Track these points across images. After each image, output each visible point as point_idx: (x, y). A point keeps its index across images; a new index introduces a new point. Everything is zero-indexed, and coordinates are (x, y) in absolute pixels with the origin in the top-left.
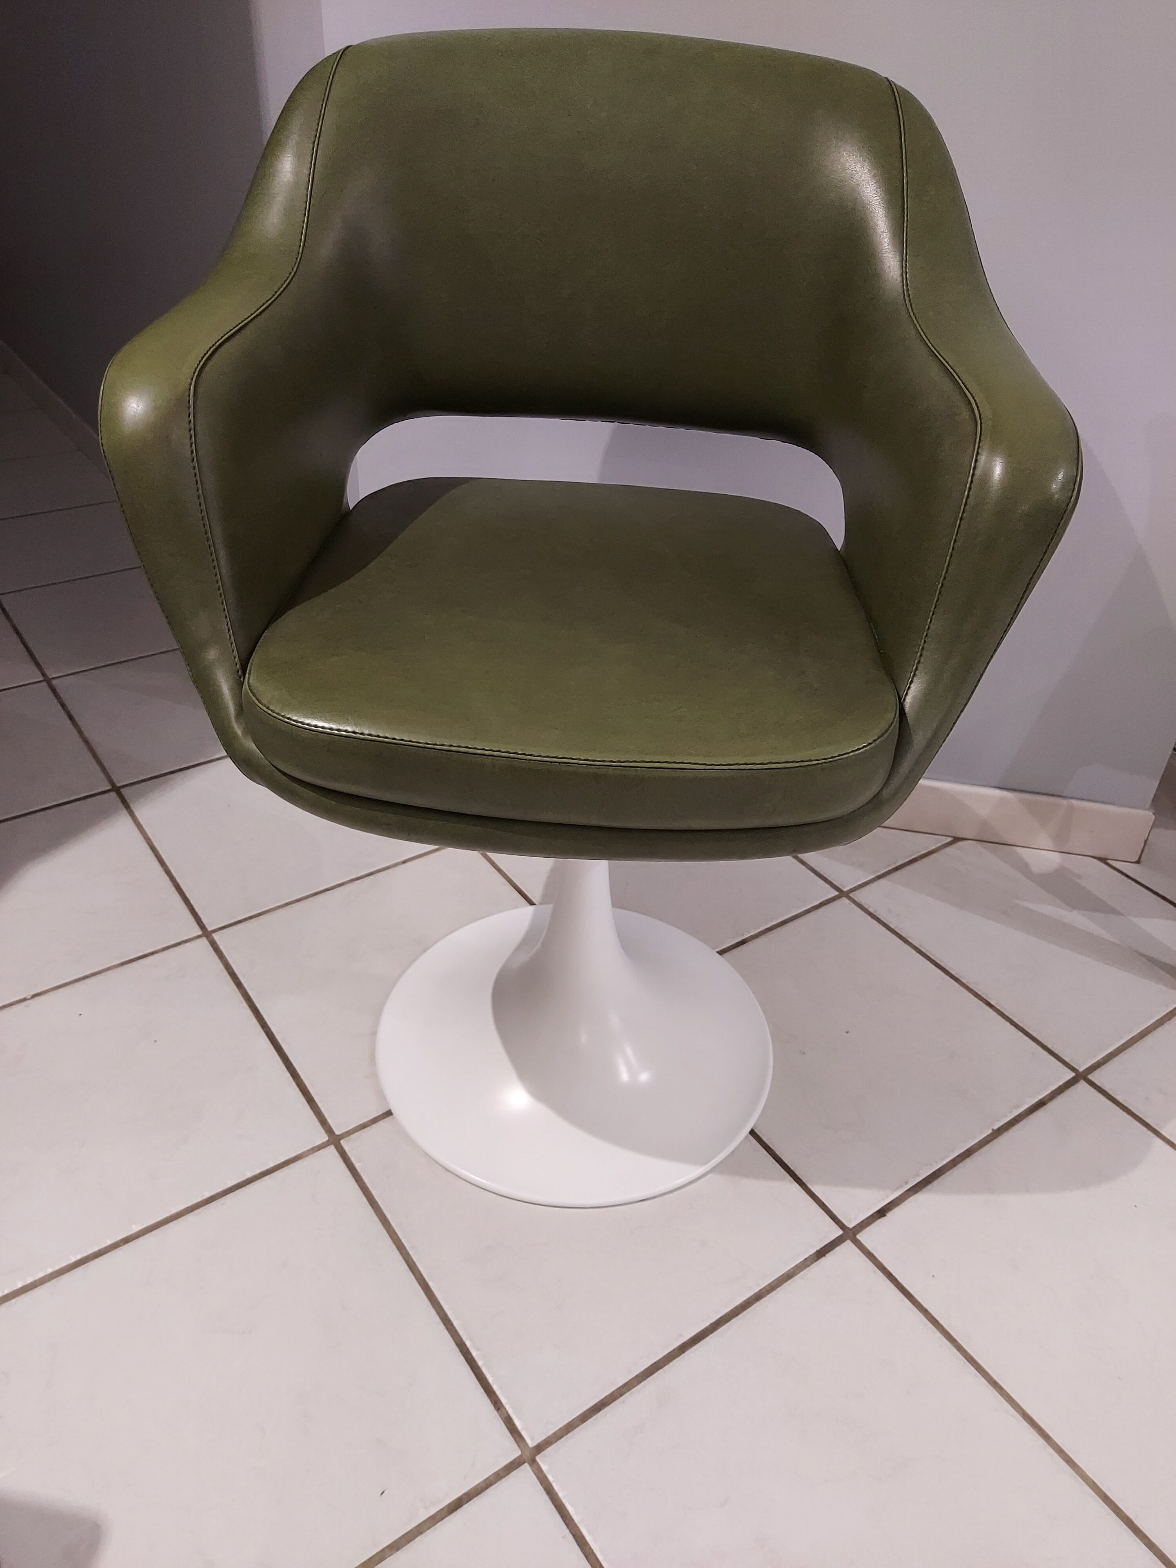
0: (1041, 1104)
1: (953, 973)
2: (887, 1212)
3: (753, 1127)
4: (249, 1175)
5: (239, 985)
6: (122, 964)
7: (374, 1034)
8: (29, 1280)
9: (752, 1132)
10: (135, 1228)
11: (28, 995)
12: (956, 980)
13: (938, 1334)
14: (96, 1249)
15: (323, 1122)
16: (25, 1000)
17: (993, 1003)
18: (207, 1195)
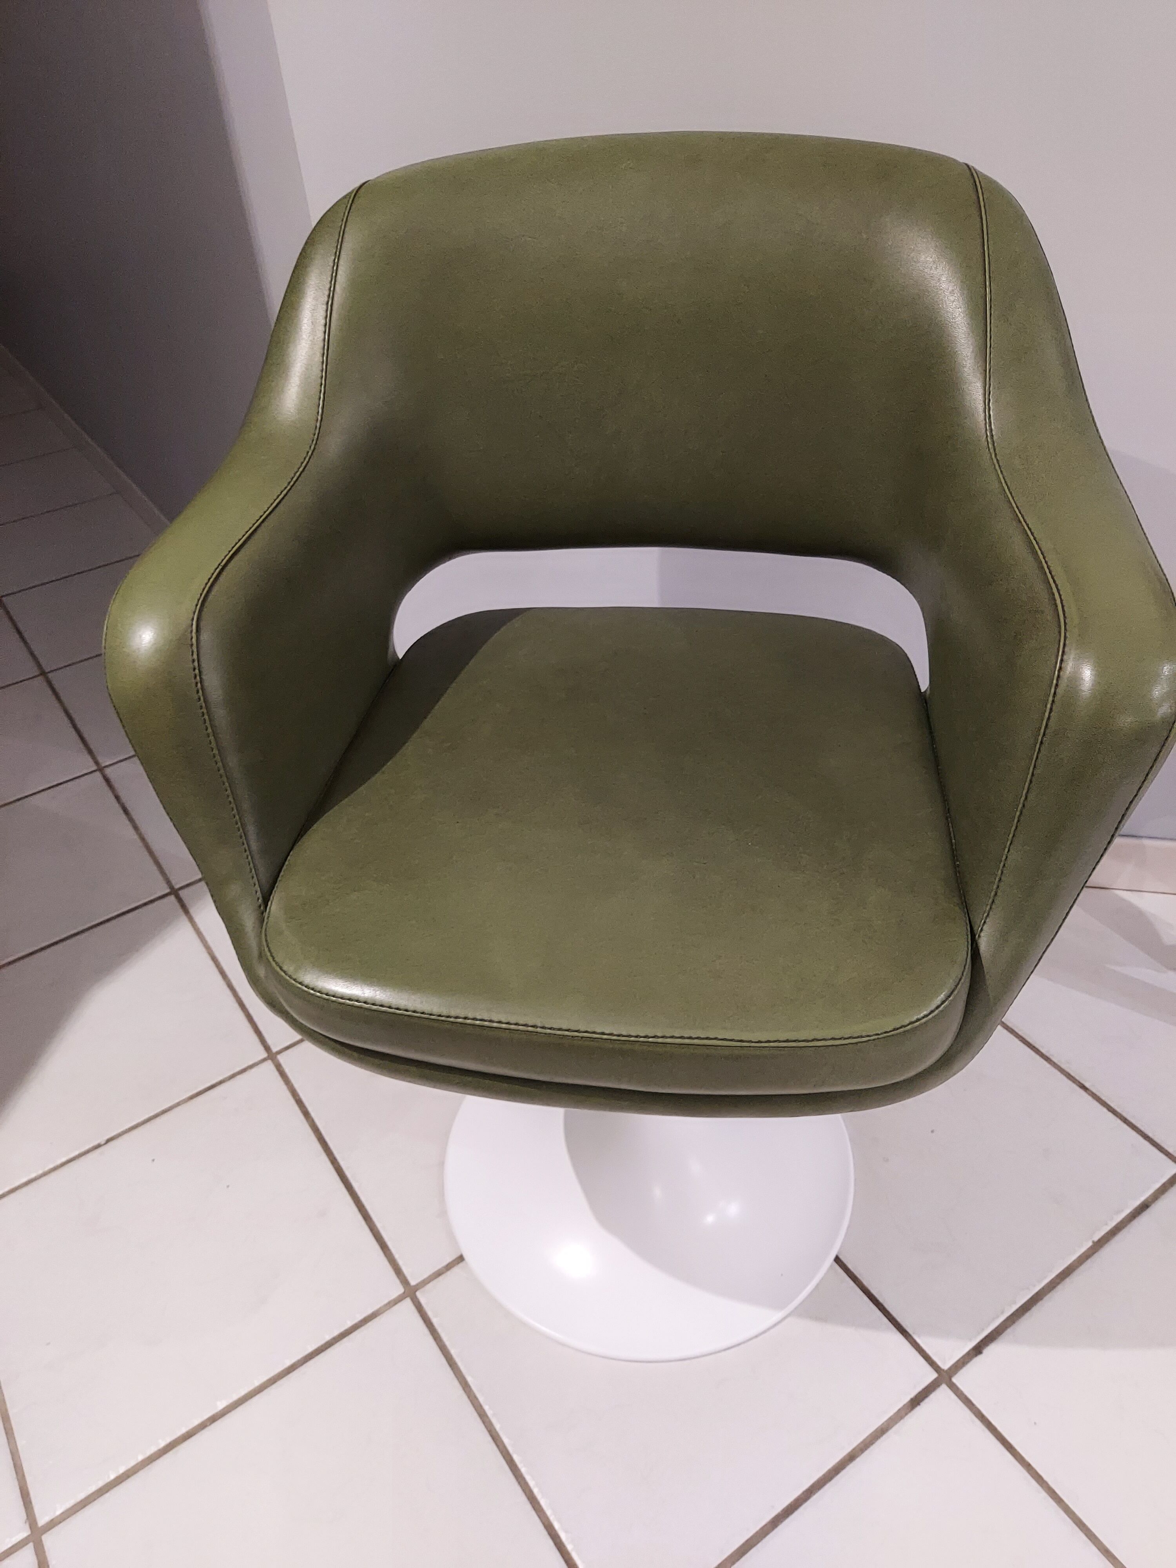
0: (1144, 1207)
1: (1043, 1051)
2: (983, 1349)
3: (838, 1253)
4: (328, 1338)
5: (306, 1114)
6: (192, 1098)
7: (442, 1164)
8: (122, 1470)
9: (837, 1260)
10: (221, 1405)
11: (102, 1140)
12: (1047, 1059)
13: (1043, 1494)
14: (184, 1430)
15: (398, 1271)
16: (99, 1146)
17: (1087, 1085)
18: (288, 1363)
